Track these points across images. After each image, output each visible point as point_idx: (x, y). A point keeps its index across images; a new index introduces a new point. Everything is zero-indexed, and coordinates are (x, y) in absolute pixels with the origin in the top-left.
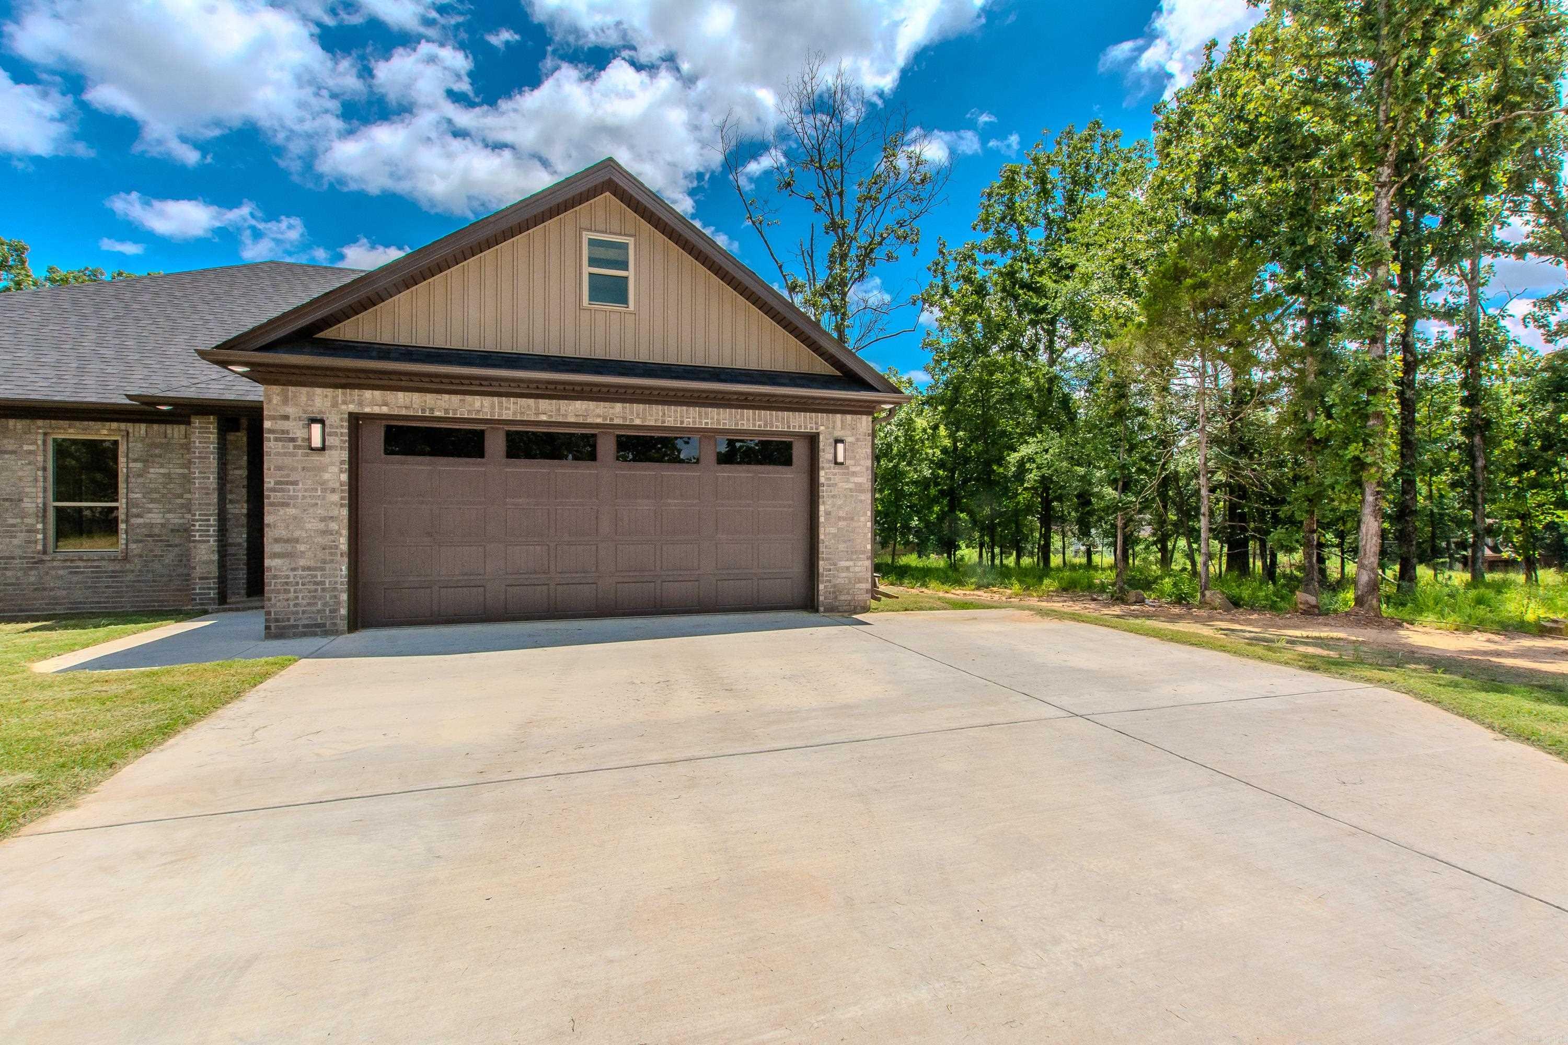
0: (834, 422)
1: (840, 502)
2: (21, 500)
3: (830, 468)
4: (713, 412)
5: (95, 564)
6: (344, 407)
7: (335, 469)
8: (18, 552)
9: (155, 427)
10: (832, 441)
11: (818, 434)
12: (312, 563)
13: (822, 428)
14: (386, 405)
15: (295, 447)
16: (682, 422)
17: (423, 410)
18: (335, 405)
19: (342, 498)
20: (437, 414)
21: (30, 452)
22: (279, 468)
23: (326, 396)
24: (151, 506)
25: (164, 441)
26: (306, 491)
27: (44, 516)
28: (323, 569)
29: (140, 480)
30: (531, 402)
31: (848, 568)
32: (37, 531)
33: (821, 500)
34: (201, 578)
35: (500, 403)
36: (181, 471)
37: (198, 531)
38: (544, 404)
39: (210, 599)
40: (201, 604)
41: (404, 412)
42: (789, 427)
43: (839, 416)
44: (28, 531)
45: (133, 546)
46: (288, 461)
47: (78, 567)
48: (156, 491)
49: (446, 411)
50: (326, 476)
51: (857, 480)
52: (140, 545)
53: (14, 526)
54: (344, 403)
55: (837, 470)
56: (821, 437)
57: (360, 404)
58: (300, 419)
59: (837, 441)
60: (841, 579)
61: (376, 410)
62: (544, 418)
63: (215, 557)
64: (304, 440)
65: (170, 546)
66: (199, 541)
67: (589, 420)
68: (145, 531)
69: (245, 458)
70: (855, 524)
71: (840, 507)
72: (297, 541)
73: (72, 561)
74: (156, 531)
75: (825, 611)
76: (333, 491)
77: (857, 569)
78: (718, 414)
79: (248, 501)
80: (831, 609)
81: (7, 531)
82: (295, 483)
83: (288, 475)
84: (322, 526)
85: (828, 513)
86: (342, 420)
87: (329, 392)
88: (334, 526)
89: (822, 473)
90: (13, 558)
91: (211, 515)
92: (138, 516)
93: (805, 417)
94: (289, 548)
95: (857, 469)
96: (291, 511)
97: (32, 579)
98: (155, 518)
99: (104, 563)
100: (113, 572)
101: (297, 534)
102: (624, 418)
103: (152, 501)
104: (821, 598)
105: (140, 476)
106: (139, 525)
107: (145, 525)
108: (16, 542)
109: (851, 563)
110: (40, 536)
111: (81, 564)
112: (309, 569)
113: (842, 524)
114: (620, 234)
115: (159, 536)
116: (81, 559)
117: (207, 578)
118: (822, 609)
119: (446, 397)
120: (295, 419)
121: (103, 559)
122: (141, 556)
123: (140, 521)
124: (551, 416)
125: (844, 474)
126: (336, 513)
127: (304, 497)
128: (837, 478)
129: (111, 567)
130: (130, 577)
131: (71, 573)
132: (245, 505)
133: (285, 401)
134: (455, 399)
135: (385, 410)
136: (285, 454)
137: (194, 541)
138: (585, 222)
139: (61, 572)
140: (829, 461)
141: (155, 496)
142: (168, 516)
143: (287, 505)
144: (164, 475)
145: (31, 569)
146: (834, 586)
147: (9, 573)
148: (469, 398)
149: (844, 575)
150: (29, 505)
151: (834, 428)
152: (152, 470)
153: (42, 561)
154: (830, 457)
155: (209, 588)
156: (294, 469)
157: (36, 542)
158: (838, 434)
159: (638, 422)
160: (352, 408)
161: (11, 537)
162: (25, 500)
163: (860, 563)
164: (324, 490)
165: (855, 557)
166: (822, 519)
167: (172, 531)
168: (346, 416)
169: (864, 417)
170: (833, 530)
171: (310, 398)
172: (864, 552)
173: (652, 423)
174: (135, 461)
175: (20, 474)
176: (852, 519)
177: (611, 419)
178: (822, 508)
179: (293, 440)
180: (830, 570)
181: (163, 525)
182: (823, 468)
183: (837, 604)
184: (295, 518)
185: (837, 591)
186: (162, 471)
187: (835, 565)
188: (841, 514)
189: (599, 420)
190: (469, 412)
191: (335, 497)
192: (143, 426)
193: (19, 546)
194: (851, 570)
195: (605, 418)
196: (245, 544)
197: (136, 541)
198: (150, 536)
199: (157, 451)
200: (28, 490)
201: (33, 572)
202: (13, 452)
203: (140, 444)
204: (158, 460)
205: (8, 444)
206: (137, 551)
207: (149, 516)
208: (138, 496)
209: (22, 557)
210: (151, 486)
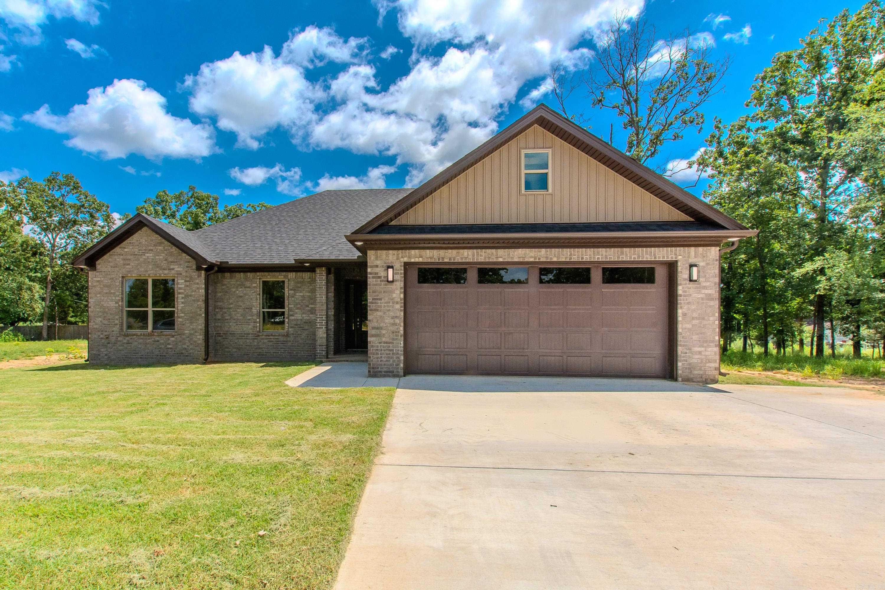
0: (689, 253)
1: (693, 307)
2: (252, 308)
3: (686, 284)
4: (602, 251)
5: (277, 337)
6: (402, 259)
7: (398, 292)
8: (251, 331)
9: (299, 273)
10: (688, 266)
11: (676, 262)
12: (388, 340)
13: (680, 257)
14: (421, 257)
15: (381, 281)
16: (582, 258)
17: (439, 259)
18: (398, 259)
19: (401, 307)
20: (446, 260)
21: (255, 287)
22: (374, 292)
23: (394, 254)
24: (297, 311)
25: (302, 280)
26: (385, 303)
27: (259, 315)
28: (392, 343)
29: (293, 299)
30: (494, 251)
31: (700, 353)
32: (257, 322)
33: (679, 306)
34: (320, 346)
35: (477, 252)
36: (308, 294)
37: (319, 323)
38: (501, 252)
39: (323, 355)
40: (320, 358)
41: (429, 261)
42: (655, 258)
43: (693, 249)
44: (254, 322)
45: (290, 329)
46: (377, 288)
47: (271, 339)
48: (299, 303)
49: (450, 259)
50: (394, 295)
51: (707, 292)
52: (293, 329)
53: (249, 320)
54: (402, 257)
55: (692, 285)
56: (679, 264)
57: (410, 257)
58: (383, 267)
59: (691, 266)
60: (695, 359)
61: (417, 260)
62: (501, 260)
63: (325, 335)
64: (384, 277)
65: (303, 330)
66: (319, 328)
67: (526, 260)
68: (294, 322)
69: (333, 287)
70: (705, 322)
71: (694, 310)
72: (381, 328)
73: (269, 336)
74: (299, 323)
75: (682, 381)
76: (397, 303)
77: (707, 353)
78: (606, 252)
79: (334, 309)
80: (687, 380)
81: (247, 322)
82: (381, 299)
83: (378, 295)
84: (392, 321)
85: (684, 315)
86: (401, 266)
87: (395, 252)
88: (397, 321)
89: (680, 288)
90: (249, 334)
91: (323, 315)
92: (292, 315)
93: (667, 251)
94: (378, 332)
95: (708, 284)
96: (379, 313)
97: (255, 344)
98: (298, 316)
99: (280, 337)
100: (283, 341)
101: (382, 325)
102: (547, 258)
103: (298, 309)
104: (680, 372)
105: (293, 297)
106: (292, 320)
107: (295, 320)
108: (250, 327)
109: (703, 349)
110: (258, 325)
111: (272, 337)
112: (387, 343)
113: (695, 322)
114: (543, 148)
115: (300, 325)
116: (272, 335)
117: (322, 346)
118: (680, 379)
119: (450, 251)
120: (381, 267)
121: (279, 335)
122: (293, 334)
123: (293, 318)
124: (505, 259)
125: (697, 288)
126: (398, 314)
127: (385, 306)
128: (691, 291)
129: (281, 339)
130: (290, 344)
131: (269, 341)
133: (377, 258)
134: (455, 252)
135: (421, 260)
136: (376, 285)
137: (317, 328)
138: (522, 144)
139: (266, 341)
140: (685, 280)
141: (299, 306)
142: (304, 315)
143: (377, 310)
144: (302, 296)
145: (255, 339)
146: (690, 364)
147: (248, 341)
148: (461, 251)
149: (697, 357)
150: (254, 311)
151: (689, 257)
152: (297, 294)
153: (258, 336)
154: (687, 276)
155: (323, 351)
156: (380, 292)
157: (257, 327)
158: (692, 261)
159: (555, 259)
160: (406, 260)
161: (249, 325)
162: (253, 308)
163: (710, 349)
164: (393, 303)
165: (705, 345)
166: (680, 319)
167: (305, 322)
168: (403, 264)
169: (713, 248)
170: (689, 326)
171: (387, 255)
172: (713, 342)
173: (564, 260)
174: (291, 290)
175: (252, 297)
176: (703, 319)
177: (539, 259)
178: (680, 312)
179: (380, 277)
180: (686, 353)
181: (301, 320)
182: (681, 285)
183: (692, 376)
184: (381, 317)
185: (691, 368)
186: (301, 294)
187: (690, 349)
188: (695, 315)
189: (532, 260)
190: (462, 258)
191: (398, 306)
192: (294, 273)
193: (251, 329)
194: (703, 353)
195: (535, 258)
196: (333, 329)
197: (292, 327)
198: (297, 325)
199: (299, 285)
200: (254, 304)
201: (256, 340)
202: (249, 287)
203: (293, 282)
204: (300, 289)
205: (248, 284)
206: (292, 332)
207: (296, 315)
208: (292, 306)
209: (252, 334)
210: (297, 301)
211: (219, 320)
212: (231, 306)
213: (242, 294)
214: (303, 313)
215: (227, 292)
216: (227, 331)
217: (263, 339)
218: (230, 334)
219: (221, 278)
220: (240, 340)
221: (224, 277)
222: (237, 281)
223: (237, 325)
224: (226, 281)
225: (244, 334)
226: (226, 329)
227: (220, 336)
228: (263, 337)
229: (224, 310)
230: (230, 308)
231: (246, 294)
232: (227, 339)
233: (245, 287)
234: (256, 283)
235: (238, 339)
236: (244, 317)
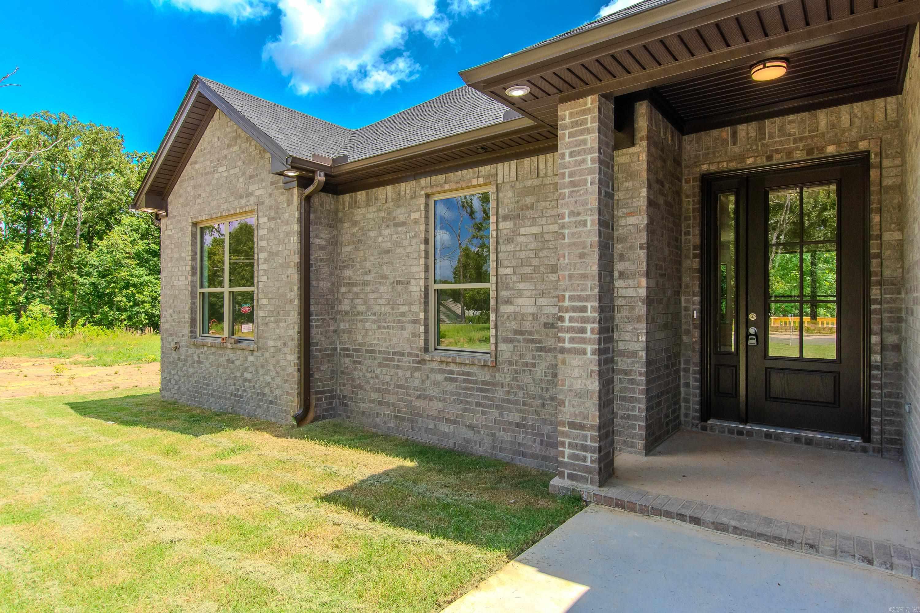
2: (409, 283)
5: (467, 369)
8: (406, 348)
9: (527, 161)
21: (415, 221)
24: (521, 286)
25: (536, 182)
27: (426, 303)
29: (510, 247)
32: (420, 322)
45: (502, 347)
47: (452, 372)
48: (529, 261)
52: (510, 345)
53: (403, 314)
65: (541, 349)
68: (514, 325)
69: (644, 192)
74: (527, 325)
79: (648, 275)
81: (399, 321)
90: (403, 354)
92: (508, 302)
97: (417, 383)
98: (527, 304)
99: (475, 369)
100: (484, 383)
103: (523, 278)
105: (510, 240)
106: (510, 316)
107: (516, 316)
108: (405, 334)
110: (422, 329)
111: (454, 368)
115: (530, 333)
121: (472, 364)
122: (510, 363)
123: (510, 309)
129: (481, 375)
130: (500, 394)
131: (447, 379)
132: (644, 282)
139: (438, 377)
141: (527, 270)
142: (542, 301)
145: (416, 369)
147: (401, 373)
150: (415, 288)
152: (522, 231)
153: (424, 361)
157: (419, 336)
161: (403, 328)
162: (413, 282)
174: (506, 218)
175: (409, 249)
181: (534, 316)
186: (535, 230)
192: (513, 163)
193: (408, 340)
196: (643, 354)
197: (507, 340)
198: (518, 332)
199: (529, 200)
200: (414, 269)
201: (417, 374)
202: (404, 224)
203: (510, 194)
204: (530, 213)
205: (401, 214)
206: (506, 356)
207: (520, 301)
208: (509, 271)
209: (410, 355)
210: (522, 255)
211: (347, 313)
212: (369, 278)
213: (388, 245)
214: (542, 295)
215: (360, 241)
216: (360, 344)
217: (432, 370)
218: (367, 351)
219: (351, 207)
220: (385, 370)
221: (354, 204)
222: (379, 210)
223: (379, 327)
224: (359, 214)
225: (394, 353)
226: (360, 338)
227: (348, 356)
228: (434, 365)
229: (356, 289)
230: (365, 284)
231: (396, 244)
232: (360, 363)
233: (396, 225)
234: (418, 210)
235: (380, 365)
236: (393, 308)
